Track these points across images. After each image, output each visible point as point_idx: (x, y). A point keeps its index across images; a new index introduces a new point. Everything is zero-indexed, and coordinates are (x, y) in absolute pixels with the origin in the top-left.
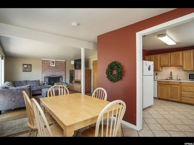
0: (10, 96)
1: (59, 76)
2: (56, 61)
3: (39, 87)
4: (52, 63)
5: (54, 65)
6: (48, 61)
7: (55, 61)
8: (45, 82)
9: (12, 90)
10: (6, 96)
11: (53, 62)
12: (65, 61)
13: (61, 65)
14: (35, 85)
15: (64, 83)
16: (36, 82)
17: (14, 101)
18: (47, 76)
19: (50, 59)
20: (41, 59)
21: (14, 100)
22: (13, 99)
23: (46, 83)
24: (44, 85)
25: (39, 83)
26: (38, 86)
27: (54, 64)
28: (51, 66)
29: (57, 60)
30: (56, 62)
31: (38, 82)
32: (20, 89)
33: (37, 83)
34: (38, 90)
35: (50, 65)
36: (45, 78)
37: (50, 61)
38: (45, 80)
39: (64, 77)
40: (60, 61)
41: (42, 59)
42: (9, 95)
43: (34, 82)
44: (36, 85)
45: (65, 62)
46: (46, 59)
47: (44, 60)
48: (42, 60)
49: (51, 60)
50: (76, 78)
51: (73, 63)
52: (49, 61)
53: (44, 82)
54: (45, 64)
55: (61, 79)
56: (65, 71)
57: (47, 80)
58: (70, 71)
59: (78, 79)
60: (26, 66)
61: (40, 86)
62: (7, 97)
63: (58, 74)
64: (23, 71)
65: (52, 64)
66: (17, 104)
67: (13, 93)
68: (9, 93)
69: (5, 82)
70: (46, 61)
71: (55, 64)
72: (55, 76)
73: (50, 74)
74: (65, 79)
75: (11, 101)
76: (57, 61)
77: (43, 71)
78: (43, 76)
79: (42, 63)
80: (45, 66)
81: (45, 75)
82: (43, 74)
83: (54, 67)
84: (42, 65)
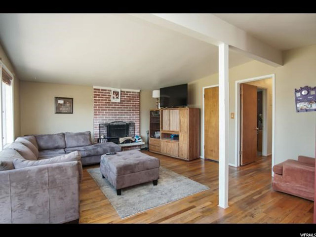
0: (19, 195)
1: (128, 122)
2: (121, 92)
3: (90, 147)
5: (119, 101)
6: (106, 90)
7: (119, 90)
8: (100, 136)
9: (25, 172)
10: (5, 195)
11: (116, 93)
12: (139, 91)
13: (131, 100)
14: (82, 144)
15: (137, 137)
16: (83, 136)
17: (30, 209)
18: (104, 122)
19: (110, 87)
20: (92, 87)
21: (31, 205)
22: (29, 203)
23: (102, 137)
24: (98, 141)
25: (90, 139)
26: (89, 145)
27: (117, 98)
29: (123, 90)
30: (121, 94)
31: (88, 137)
32: (48, 168)
33: (85, 139)
34: (89, 156)
35: (110, 100)
36: (100, 127)
37: (111, 91)
38: (100, 132)
39: (137, 124)
40: (130, 92)
41: (95, 87)
42: (13, 191)
43: (80, 137)
44: (83, 142)
45: (139, 93)
46: (102, 86)
47: (99, 90)
48: (95, 89)
49: (113, 89)
50: (166, 128)
51: (156, 94)
52: (108, 90)
53: (98, 135)
54: (101, 97)
55: (131, 129)
56: (140, 113)
57: (105, 131)
58: (151, 112)
59: (171, 130)
60: (61, 102)
61: (92, 144)
62: (9, 199)
63: (125, 119)
64: (56, 113)
65: (113, 98)
66: (41, 217)
67: (28, 184)
68: (14, 184)
69: (15, 138)
70: (102, 90)
71: (119, 97)
72: (120, 123)
73: (110, 118)
74: (140, 128)
75: (23, 208)
76: (124, 92)
77: (96, 112)
78: (96, 122)
79: (95, 95)
80: (101, 101)
81: (100, 120)
82: (96, 117)
83: (118, 103)
84: (95, 100)
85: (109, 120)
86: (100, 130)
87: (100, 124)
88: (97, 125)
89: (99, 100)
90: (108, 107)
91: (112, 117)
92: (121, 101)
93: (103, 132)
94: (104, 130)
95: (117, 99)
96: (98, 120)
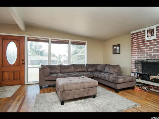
2: (157, 28)
4: (149, 34)
5: (154, 38)
6: (140, 32)
11: (151, 31)
18: (139, 59)
20: (130, 33)
27: (152, 35)
28: (147, 39)
35: (145, 40)
36: (135, 63)
37: (145, 31)
38: (135, 67)
41: (132, 33)
47: (135, 33)
49: (147, 29)
52: (143, 31)
54: (136, 39)
60: (115, 47)
64: (113, 54)
65: (148, 36)
70: (137, 33)
71: (155, 34)
77: (133, 52)
78: (133, 59)
79: (132, 38)
80: (136, 42)
81: (135, 57)
82: (133, 56)
83: (154, 40)
84: (132, 42)
85: (144, 57)
86: (135, 65)
87: (135, 61)
88: (133, 61)
89: (135, 42)
90: (142, 46)
91: (146, 55)
92: (157, 37)
93: (138, 67)
94: (139, 66)
95: (152, 37)
96: (134, 57)
